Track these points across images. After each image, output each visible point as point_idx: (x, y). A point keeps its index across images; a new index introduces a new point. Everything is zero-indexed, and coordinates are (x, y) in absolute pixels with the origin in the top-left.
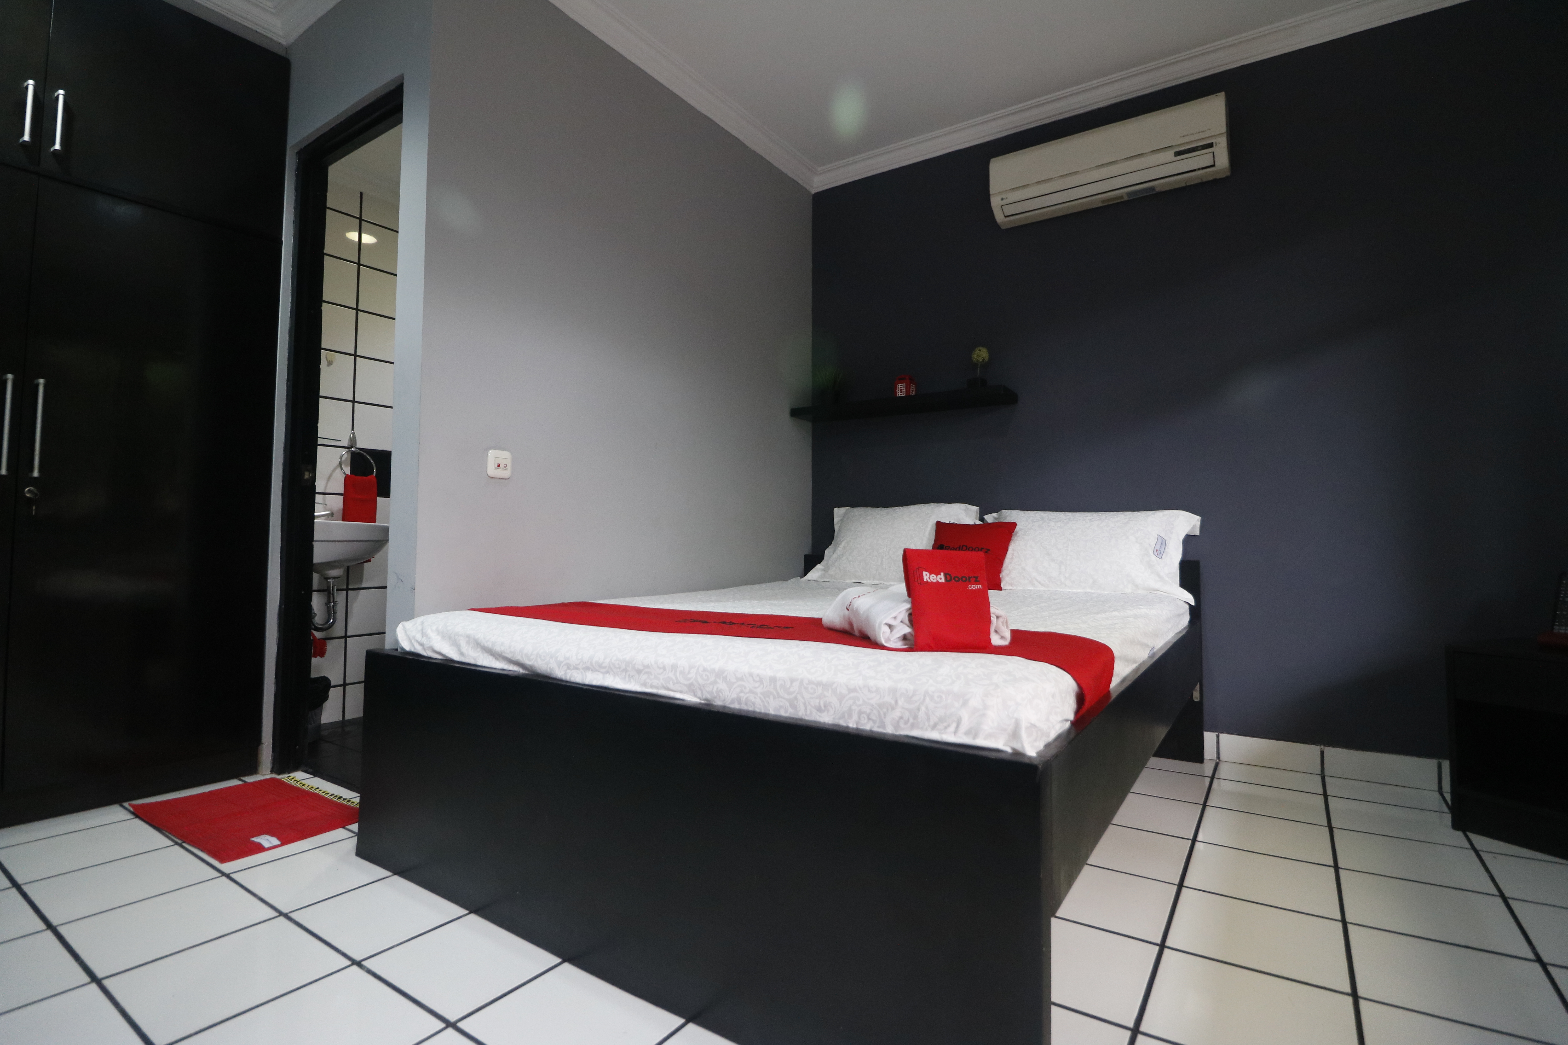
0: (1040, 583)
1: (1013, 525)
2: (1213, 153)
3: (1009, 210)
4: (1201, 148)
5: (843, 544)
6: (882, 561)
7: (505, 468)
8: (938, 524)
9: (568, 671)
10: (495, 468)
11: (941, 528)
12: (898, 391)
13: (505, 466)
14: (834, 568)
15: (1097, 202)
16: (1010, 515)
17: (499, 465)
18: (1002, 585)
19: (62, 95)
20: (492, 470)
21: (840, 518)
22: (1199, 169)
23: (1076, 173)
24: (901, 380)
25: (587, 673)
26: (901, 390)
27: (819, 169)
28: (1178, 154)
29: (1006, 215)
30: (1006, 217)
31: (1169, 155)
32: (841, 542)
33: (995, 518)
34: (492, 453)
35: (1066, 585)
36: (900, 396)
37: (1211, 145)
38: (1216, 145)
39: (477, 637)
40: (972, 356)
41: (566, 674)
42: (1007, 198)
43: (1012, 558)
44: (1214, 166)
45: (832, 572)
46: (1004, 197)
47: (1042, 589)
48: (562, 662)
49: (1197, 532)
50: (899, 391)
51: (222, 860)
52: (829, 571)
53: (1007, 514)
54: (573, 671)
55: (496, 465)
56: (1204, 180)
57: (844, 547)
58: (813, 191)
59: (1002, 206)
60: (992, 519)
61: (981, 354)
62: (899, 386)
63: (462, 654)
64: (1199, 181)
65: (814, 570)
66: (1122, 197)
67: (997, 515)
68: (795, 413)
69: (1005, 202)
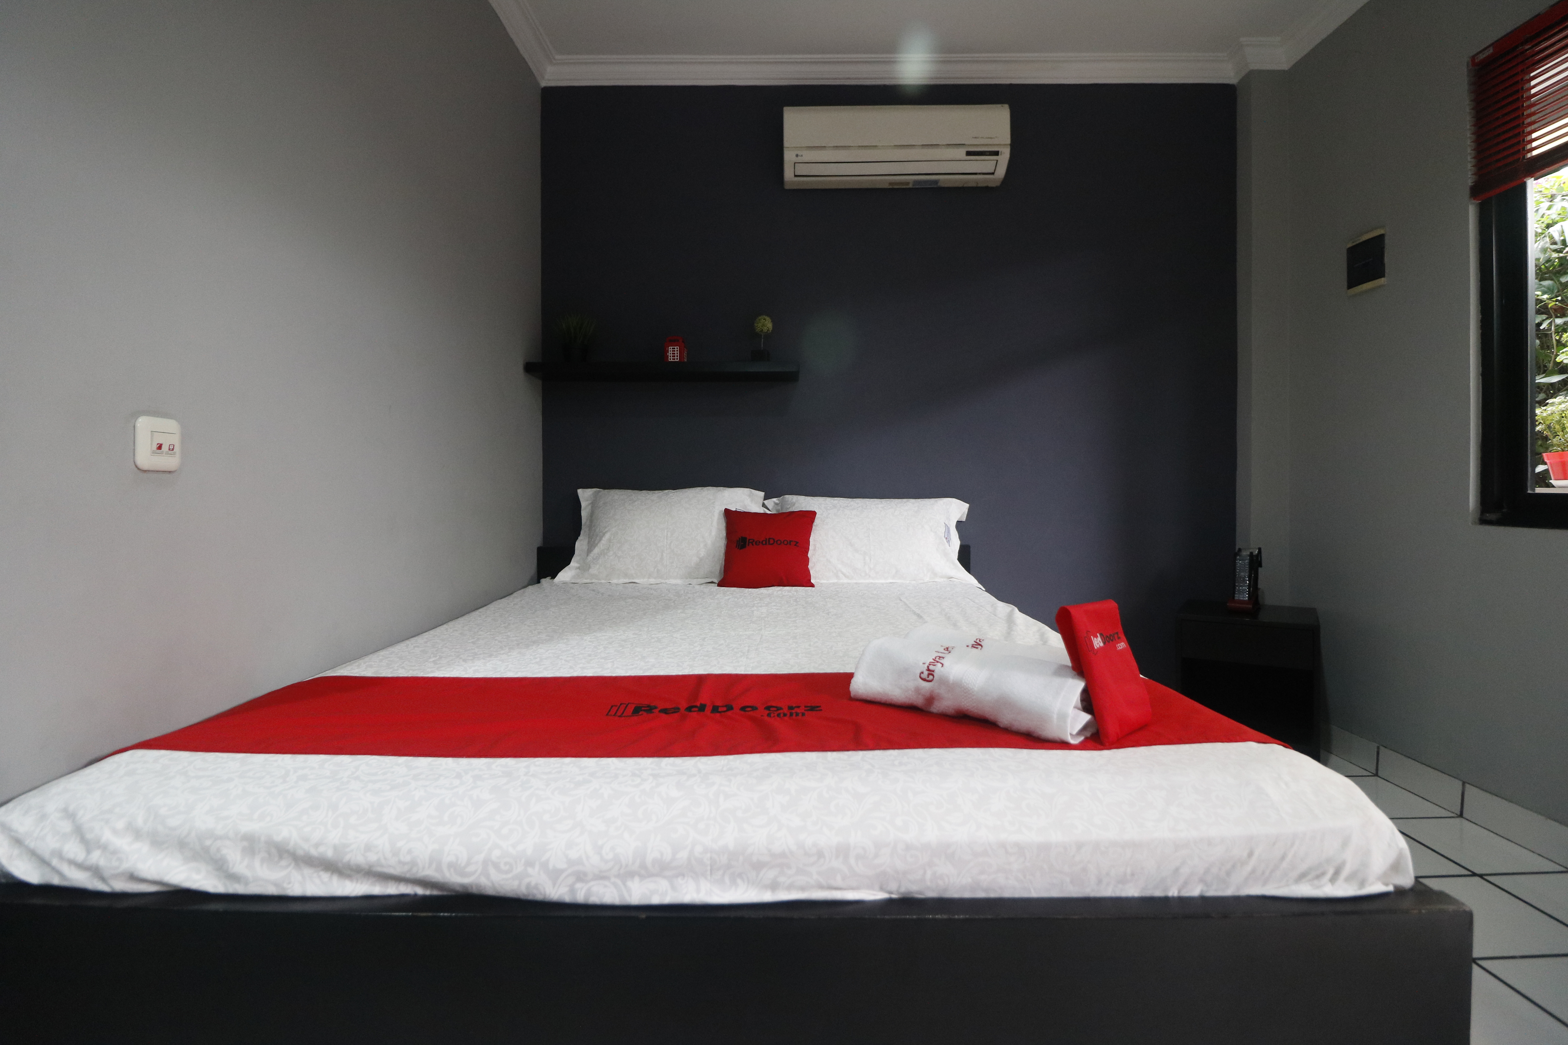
0: (844, 575)
1: (813, 514)
2: (997, 161)
3: (802, 170)
4: (988, 154)
5: (607, 536)
6: (662, 555)
7: (170, 452)
8: (728, 513)
10: (154, 452)
11: (730, 516)
12: (670, 353)
13: (171, 447)
14: (598, 566)
15: (883, 183)
16: (801, 503)
17: (160, 447)
18: (813, 581)
20: (145, 457)
21: (587, 503)
22: (980, 174)
23: (875, 147)
24: (673, 342)
26: (673, 354)
27: (558, 57)
28: (969, 153)
29: (796, 174)
30: (796, 176)
31: (961, 153)
32: (604, 534)
33: (776, 504)
34: (144, 424)
35: (870, 576)
36: (672, 360)
37: (996, 153)
38: (1001, 154)
40: (756, 325)
42: (802, 156)
43: (815, 550)
44: (993, 174)
45: (593, 571)
46: (799, 153)
47: (845, 581)
49: (964, 519)
50: (671, 355)
52: (590, 570)
53: (794, 500)
55: (155, 446)
56: (980, 185)
57: (610, 540)
58: (543, 84)
59: (795, 163)
60: (773, 504)
61: (766, 324)
62: (670, 349)
64: (974, 185)
65: (566, 568)
66: (908, 183)
67: (779, 500)
68: (529, 368)
69: (800, 159)
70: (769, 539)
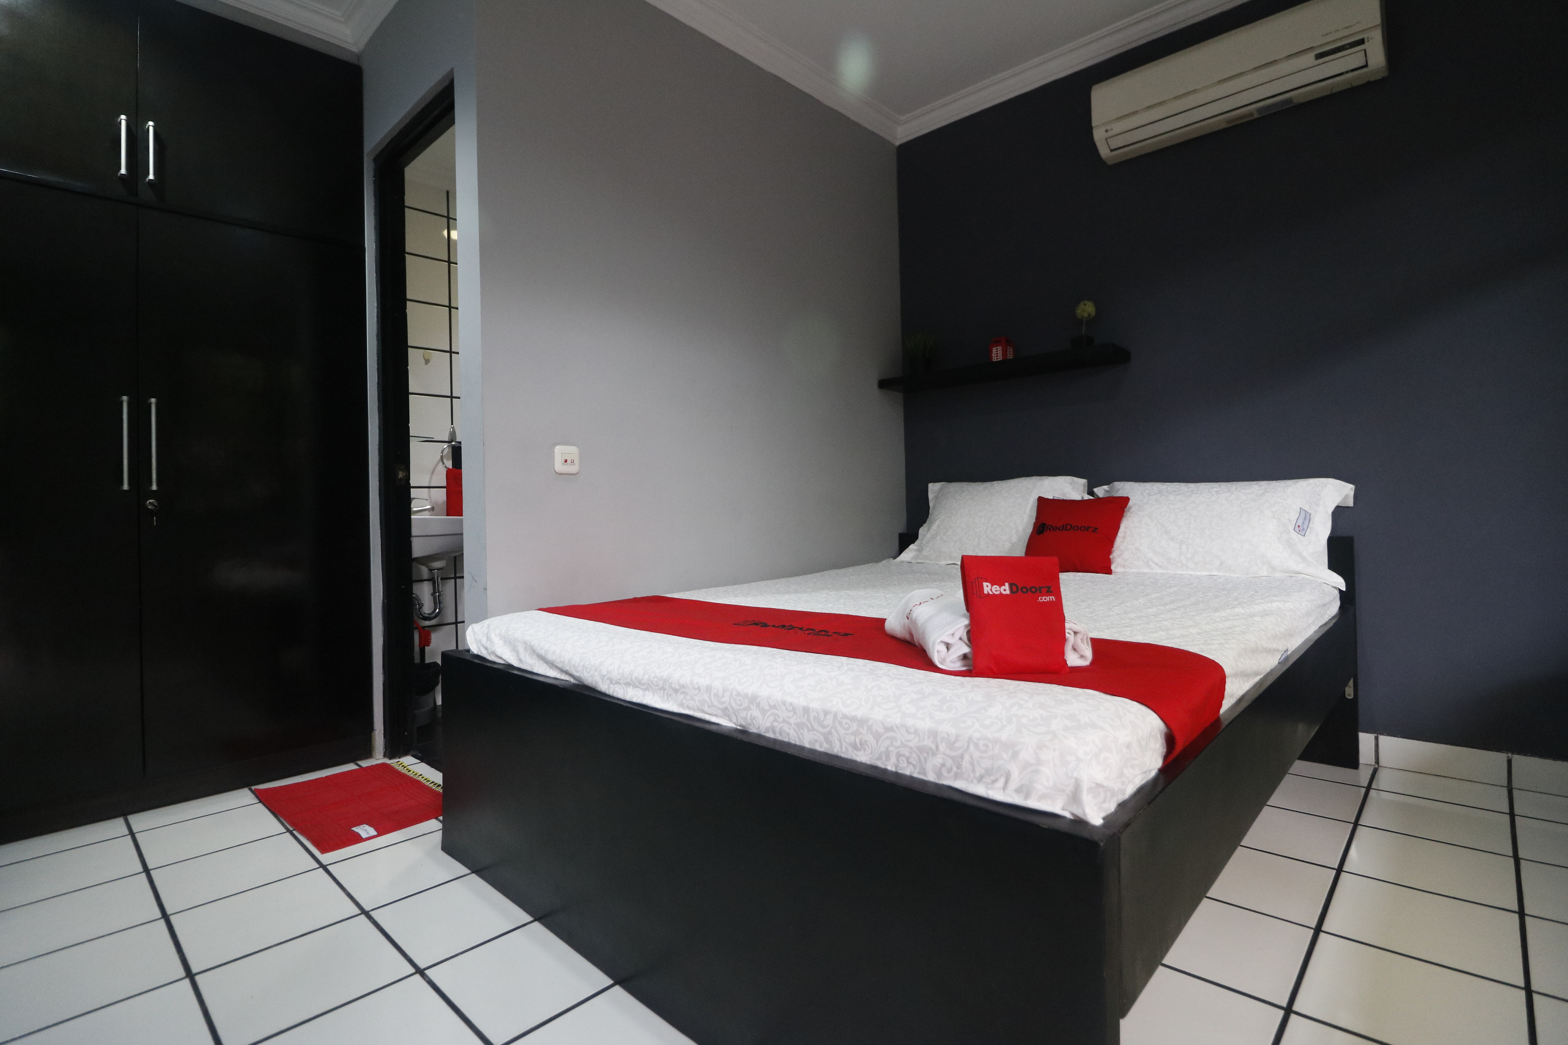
0: (1157, 564)
1: (1126, 500)
2: (1365, 50)
3: (1115, 143)
4: (1349, 46)
5: (937, 523)
6: (979, 540)
7: (572, 464)
8: (1040, 499)
9: (611, 686)
10: (563, 464)
11: (1043, 504)
12: (994, 355)
13: (572, 461)
14: (928, 549)
15: (1220, 123)
16: (1123, 488)
17: (566, 461)
18: (1113, 567)
19: (152, 126)
20: (559, 467)
21: (934, 495)
22: (1347, 72)
23: (1195, 91)
24: (996, 344)
25: (628, 689)
26: (997, 354)
27: (903, 118)
28: (1319, 56)
29: (1112, 148)
30: (1112, 151)
31: (1309, 59)
32: (935, 520)
33: (1107, 491)
34: (558, 449)
35: (1188, 567)
36: (995, 360)
37: (1362, 42)
38: (1368, 41)
39: (532, 644)
40: (1077, 312)
41: (609, 688)
42: (1112, 129)
43: (1124, 537)
44: (1366, 66)
45: (925, 553)
46: (1109, 128)
47: (1160, 571)
48: (605, 676)
49: (1351, 503)
50: (995, 355)
51: (324, 851)
52: (923, 552)
53: (1120, 487)
54: (616, 685)
55: (564, 461)
56: (1355, 84)
57: (938, 527)
58: (898, 143)
59: (1106, 139)
60: (1103, 492)
61: (1087, 309)
62: (994, 349)
63: (520, 660)
64: (1348, 86)
65: (907, 550)
66: (1251, 114)
67: (1108, 487)
68: (883, 384)
69: (1111, 133)
70: (1067, 525)
